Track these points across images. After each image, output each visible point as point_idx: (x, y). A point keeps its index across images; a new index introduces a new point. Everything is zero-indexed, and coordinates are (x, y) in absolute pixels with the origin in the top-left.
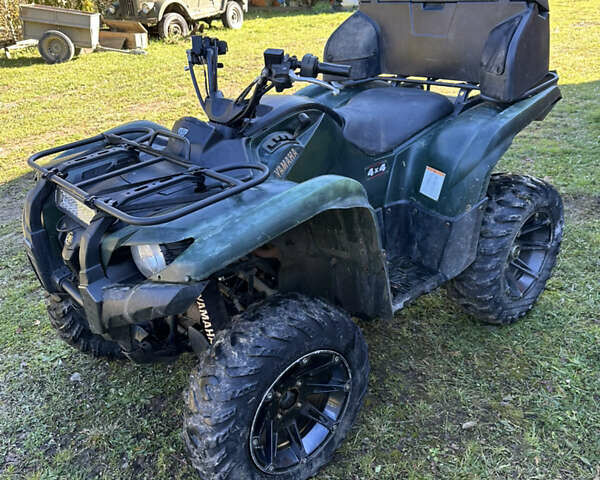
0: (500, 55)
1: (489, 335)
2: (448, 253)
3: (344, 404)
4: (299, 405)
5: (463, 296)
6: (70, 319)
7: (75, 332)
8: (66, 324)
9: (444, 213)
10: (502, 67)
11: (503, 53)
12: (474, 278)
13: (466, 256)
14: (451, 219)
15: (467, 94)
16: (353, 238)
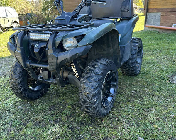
0: (127, 7)
1: (133, 78)
2: (124, 55)
3: (115, 88)
4: (105, 90)
5: (127, 68)
6: (21, 84)
7: (22, 89)
8: (19, 87)
9: (122, 45)
10: (128, 9)
11: (128, 6)
12: (130, 61)
13: (129, 55)
14: (124, 46)
15: (117, 20)
16: (108, 46)
